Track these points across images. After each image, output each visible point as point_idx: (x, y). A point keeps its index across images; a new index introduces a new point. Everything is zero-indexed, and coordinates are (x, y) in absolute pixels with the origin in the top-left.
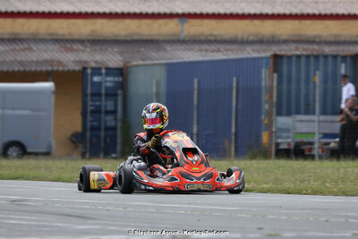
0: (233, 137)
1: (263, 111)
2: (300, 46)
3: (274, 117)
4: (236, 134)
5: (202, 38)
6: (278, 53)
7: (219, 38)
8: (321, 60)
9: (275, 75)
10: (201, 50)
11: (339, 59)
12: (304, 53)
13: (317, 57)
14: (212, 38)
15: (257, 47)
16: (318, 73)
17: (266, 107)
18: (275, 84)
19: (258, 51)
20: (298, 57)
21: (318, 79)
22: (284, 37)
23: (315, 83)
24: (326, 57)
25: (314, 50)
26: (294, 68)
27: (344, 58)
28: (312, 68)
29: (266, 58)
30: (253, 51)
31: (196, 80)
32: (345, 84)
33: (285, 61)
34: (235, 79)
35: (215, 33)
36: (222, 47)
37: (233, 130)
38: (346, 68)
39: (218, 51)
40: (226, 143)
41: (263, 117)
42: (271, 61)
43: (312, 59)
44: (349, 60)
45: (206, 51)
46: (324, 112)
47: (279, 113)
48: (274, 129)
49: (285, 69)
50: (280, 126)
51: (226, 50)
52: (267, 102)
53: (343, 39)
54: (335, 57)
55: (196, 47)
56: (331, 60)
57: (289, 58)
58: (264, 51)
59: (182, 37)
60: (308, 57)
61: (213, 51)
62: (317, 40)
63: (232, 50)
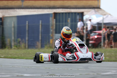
1: (50, 32)
2: (63, 10)
3: (54, 34)
4: (41, 40)
5: (29, 7)
6: (56, 12)
7: (35, 7)
9: (55, 20)
10: (29, 11)
11: (77, 14)
12: (65, 12)
13: (69, 13)
14: (33, 7)
15: (49, 10)
16: (69, 19)
17: (51, 31)
18: (54, 22)
19: (49, 11)
20: (63, 13)
22: (58, 7)
23: (68, 22)
24: (72, 13)
25: (68, 11)
26: (61, 17)
27: (78, 13)
29: (52, 14)
30: (47, 11)
31: (27, 22)
33: (58, 15)
34: (41, 21)
35: (34, 5)
36: (36, 10)
38: (79, 17)
39: (35, 11)
41: (50, 34)
44: (80, 14)
45: (31, 11)
47: (56, 33)
48: (54, 38)
49: (58, 17)
50: (56, 37)
51: (38, 11)
52: (52, 29)
53: (78, 7)
54: (75, 13)
55: (27, 10)
56: (74, 14)
57: (59, 13)
58: (51, 11)
59: (22, 7)
60: (66, 13)
61: (33, 11)
62: (69, 7)
63: (40, 11)
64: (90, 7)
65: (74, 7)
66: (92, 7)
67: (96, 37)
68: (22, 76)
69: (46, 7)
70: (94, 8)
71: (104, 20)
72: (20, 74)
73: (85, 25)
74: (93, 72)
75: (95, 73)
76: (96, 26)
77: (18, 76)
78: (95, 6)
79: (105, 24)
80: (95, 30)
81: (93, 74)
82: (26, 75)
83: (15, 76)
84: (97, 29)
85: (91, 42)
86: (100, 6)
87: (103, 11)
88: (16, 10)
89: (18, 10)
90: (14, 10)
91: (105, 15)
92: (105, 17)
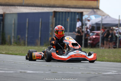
0: (39, 39)
1: (50, 30)
2: (63, 9)
4: (41, 38)
5: (30, 5)
7: (36, 5)
8: (70, 13)
9: (54, 18)
10: (29, 9)
11: (76, 14)
12: (64, 11)
13: (69, 12)
14: (33, 5)
15: (49, 8)
16: (69, 18)
18: (54, 21)
19: (49, 10)
20: (62, 12)
21: (69, 20)
22: (58, 5)
23: (67, 21)
24: (72, 12)
25: (68, 10)
26: (61, 16)
27: (78, 13)
28: (67, 16)
29: (52, 12)
30: (47, 10)
31: (27, 19)
32: (78, 21)
33: (58, 13)
34: (41, 19)
35: (35, 3)
36: (37, 8)
37: (40, 36)
38: (78, 17)
39: (35, 9)
40: (37, 41)
41: (50, 32)
42: (53, 14)
43: (67, 13)
44: (79, 14)
45: (31, 9)
46: (70, 31)
48: (53, 36)
49: (58, 16)
51: (38, 9)
52: (51, 27)
53: (77, 7)
54: (75, 13)
55: (28, 8)
56: (73, 13)
57: (59, 12)
58: (51, 10)
59: (23, 4)
60: (66, 12)
61: (33, 9)
62: (69, 7)
63: (40, 9)
64: (89, 7)
65: (74, 7)
66: (91, 7)
67: (94, 37)
68: (25, 72)
69: (47, 5)
70: (93, 8)
71: (103, 21)
72: (23, 71)
73: (84, 25)
74: (93, 71)
75: (96, 72)
76: (95, 26)
77: (21, 72)
78: (94, 7)
79: (103, 24)
80: (94, 30)
81: (95, 74)
82: (28, 72)
83: (18, 72)
84: (95, 29)
85: (89, 41)
86: (99, 7)
87: (102, 12)
88: (17, 7)
89: (18, 7)
90: (15, 7)
91: (104, 16)
92: (103, 17)
